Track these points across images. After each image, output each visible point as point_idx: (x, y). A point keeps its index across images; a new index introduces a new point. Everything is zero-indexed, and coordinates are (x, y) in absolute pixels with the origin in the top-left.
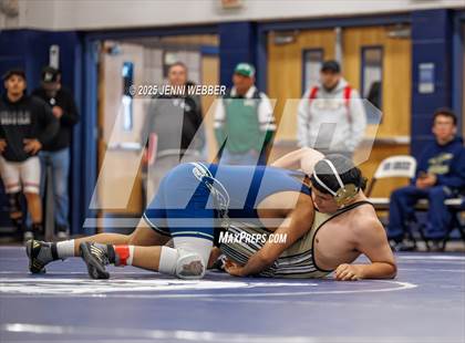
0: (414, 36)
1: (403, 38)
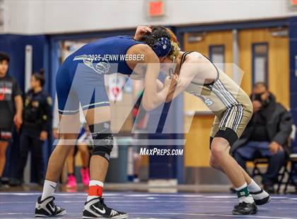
0: (290, 35)
1: (283, 37)
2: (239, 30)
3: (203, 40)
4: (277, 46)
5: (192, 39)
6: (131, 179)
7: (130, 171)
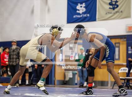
0: (127, 41)
1: (124, 41)
2: (111, 39)
4: (123, 44)
6: (76, 84)
7: (76, 82)
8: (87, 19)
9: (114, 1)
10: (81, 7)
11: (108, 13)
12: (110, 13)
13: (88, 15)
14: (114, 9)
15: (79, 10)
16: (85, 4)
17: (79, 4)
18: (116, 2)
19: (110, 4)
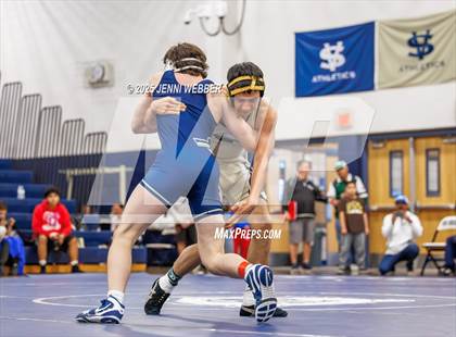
1: (452, 143)
2: (415, 138)
3: (385, 146)
4: (447, 152)
5: (375, 145)
6: (324, 263)
7: (324, 257)
8: (349, 86)
9: (421, 36)
10: (333, 52)
11: (406, 67)
12: (412, 68)
13: (353, 75)
14: (421, 56)
15: (326, 62)
16: (344, 45)
17: (327, 45)
18: (428, 37)
19: (412, 43)
